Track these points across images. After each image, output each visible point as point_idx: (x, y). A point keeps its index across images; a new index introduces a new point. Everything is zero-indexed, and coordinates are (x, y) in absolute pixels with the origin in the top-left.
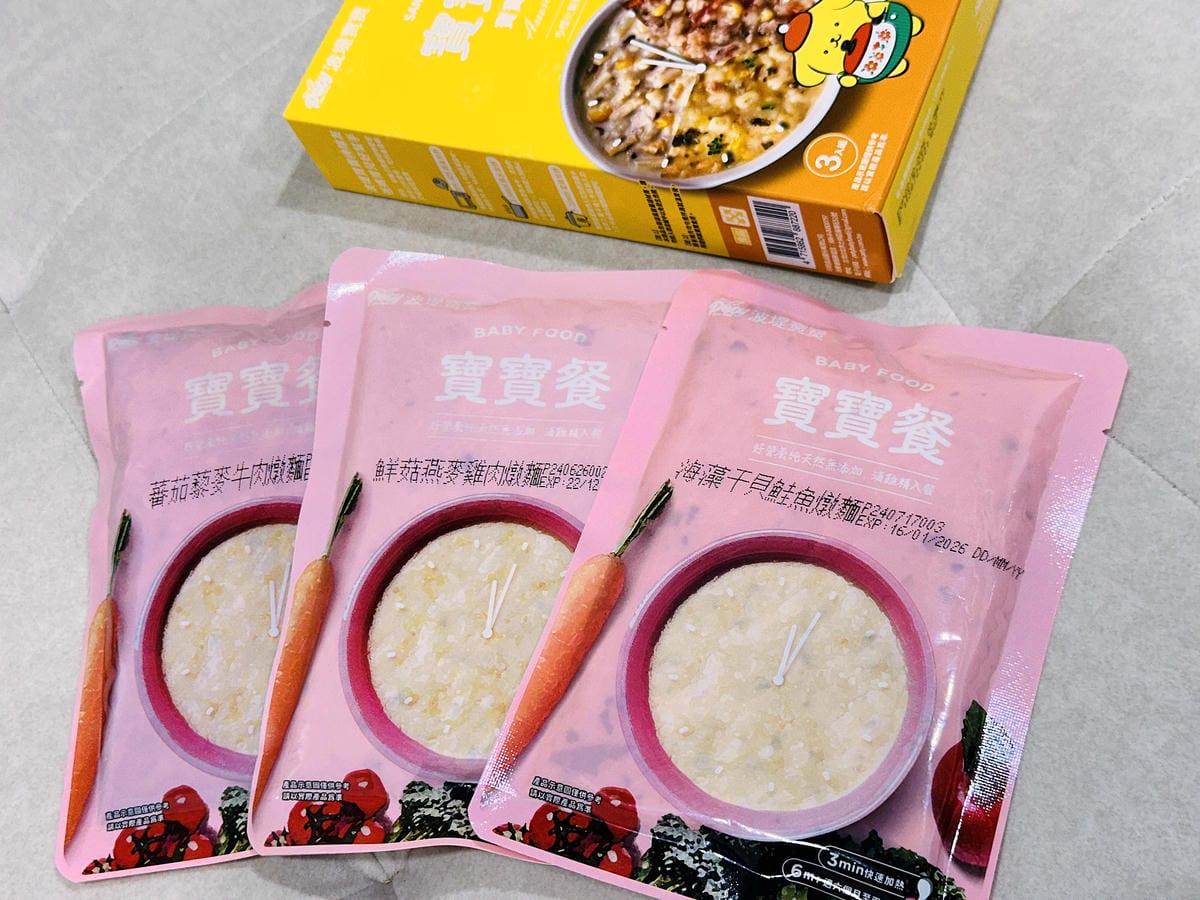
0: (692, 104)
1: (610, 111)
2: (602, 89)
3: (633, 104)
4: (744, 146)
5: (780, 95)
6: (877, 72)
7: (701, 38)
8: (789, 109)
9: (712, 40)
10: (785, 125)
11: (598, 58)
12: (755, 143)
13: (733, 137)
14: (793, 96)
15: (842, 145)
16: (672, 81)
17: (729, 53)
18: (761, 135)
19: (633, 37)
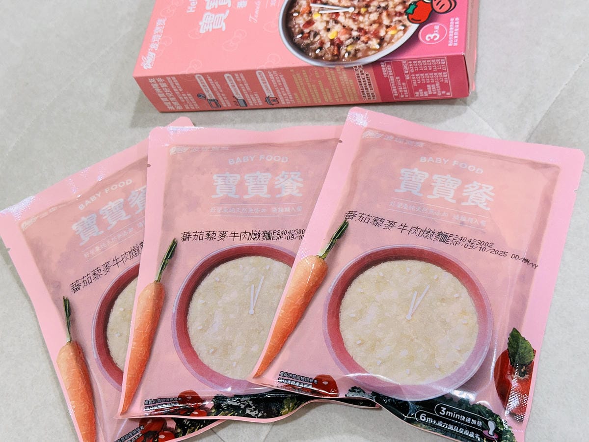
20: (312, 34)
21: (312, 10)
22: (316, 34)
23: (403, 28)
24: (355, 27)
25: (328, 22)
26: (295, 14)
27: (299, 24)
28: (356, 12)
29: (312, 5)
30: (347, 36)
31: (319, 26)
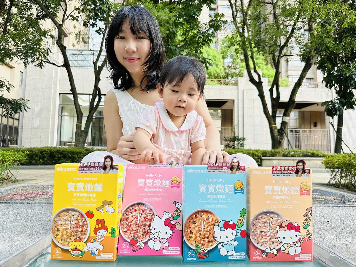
0: (64, 229)
1: (61, 217)
2: (65, 214)
3: (63, 220)
4: (58, 239)
5: (67, 241)
6: (72, 254)
7: (75, 226)
8: (64, 243)
9: (75, 228)
10: (62, 243)
11: (70, 212)
12: (58, 240)
13: (59, 237)
14: (66, 243)
15: (60, 252)
16: (67, 225)
17: (73, 231)
18: (60, 240)
19: (74, 216)
20: (132, 212)
21: (140, 211)
22: (131, 213)
23: (129, 237)
24: (131, 224)
25: (135, 216)
26: (139, 206)
27: (136, 208)
28: (137, 224)
29: (142, 210)
30: (129, 222)
31: (134, 213)
